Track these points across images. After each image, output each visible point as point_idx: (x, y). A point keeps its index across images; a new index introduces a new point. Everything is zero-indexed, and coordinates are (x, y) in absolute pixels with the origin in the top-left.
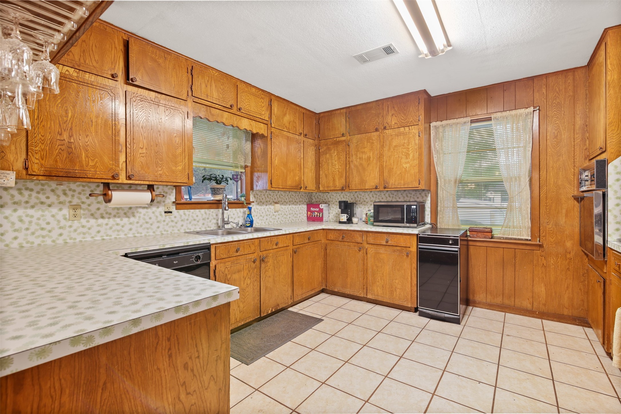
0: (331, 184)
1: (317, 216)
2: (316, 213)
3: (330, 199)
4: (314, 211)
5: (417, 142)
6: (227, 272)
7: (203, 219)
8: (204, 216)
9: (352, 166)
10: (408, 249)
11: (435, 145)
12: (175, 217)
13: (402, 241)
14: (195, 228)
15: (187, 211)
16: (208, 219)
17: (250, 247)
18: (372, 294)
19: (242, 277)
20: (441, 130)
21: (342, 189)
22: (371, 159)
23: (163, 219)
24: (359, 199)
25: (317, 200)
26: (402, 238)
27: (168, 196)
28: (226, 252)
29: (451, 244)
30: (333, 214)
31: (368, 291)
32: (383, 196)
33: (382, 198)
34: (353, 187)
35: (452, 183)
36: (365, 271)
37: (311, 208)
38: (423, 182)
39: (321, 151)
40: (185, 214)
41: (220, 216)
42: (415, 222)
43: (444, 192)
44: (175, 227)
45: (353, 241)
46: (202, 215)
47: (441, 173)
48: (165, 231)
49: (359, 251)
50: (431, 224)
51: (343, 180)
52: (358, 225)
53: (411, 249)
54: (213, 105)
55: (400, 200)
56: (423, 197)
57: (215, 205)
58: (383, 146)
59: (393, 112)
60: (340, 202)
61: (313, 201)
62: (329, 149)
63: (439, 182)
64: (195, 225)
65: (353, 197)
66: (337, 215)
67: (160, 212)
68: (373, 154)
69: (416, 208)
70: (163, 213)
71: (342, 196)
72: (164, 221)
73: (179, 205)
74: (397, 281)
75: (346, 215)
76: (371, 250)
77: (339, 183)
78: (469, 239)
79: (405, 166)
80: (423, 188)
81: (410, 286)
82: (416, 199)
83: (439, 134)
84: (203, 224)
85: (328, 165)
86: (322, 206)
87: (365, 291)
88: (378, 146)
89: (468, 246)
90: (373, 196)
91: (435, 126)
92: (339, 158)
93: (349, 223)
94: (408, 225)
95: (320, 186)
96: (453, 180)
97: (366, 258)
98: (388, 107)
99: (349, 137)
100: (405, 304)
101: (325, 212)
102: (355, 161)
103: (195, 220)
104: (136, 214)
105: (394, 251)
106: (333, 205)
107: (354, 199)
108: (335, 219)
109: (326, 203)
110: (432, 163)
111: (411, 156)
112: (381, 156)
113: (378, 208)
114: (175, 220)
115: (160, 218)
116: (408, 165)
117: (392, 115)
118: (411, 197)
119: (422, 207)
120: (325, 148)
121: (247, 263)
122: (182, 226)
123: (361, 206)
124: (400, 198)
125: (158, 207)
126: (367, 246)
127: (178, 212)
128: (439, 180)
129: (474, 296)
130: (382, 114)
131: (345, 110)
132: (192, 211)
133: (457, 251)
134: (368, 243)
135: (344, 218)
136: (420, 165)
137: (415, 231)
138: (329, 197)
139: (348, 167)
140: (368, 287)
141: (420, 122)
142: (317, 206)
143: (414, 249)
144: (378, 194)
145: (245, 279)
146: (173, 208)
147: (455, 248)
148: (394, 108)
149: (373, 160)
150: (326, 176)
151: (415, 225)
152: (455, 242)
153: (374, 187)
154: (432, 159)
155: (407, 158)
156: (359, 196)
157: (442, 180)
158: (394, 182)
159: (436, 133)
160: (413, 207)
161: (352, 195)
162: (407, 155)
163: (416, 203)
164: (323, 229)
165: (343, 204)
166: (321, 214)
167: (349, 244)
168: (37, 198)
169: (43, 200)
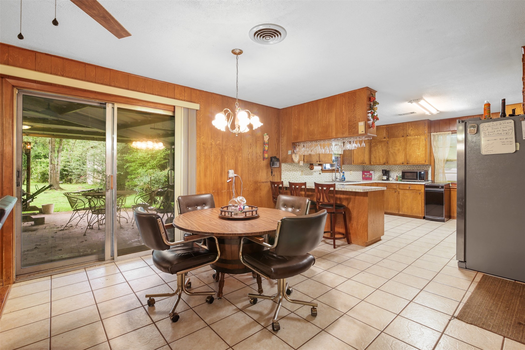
0: (378, 162)
1: (368, 177)
2: (368, 176)
3: (375, 169)
4: (367, 175)
5: (424, 143)
7: (329, 177)
8: (329, 175)
9: (390, 153)
10: (420, 191)
11: (433, 143)
13: (417, 188)
18: (402, 212)
20: (436, 136)
21: (384, 164)
22: (400, 150)
24: (392, 169)
25: (367, 169)
26: (417, 186)
29: (440, 188)
30: (377, 176)
31: (400, 210)
32: (406, 167)
33: (405, 168)
34: (390, 163)
35: (443, 161)
36: (398, 201)
37: (365, 173)
38: (427, 161)
39: (372, 145)
41: (334, 176)
42: (423, 179)
43: (438, 165)
45: (392, 188)
47: (437, 157)
49: (395, 192)
50: (431, 181)
51: (385, 160)
52: (392, 181)
53: (421, 191)
55: (415, 169)
56: (427, 168)
57: (332, 171)
58: (406, 144)
59: (412, 128)
60: (383, 170)
61: (365, 170)
62: (376, 144)
63: (436, 161)
65: (388, 168)
66: (379, 177)
68: (401, 147)
69: (424, 173)
71: (382, 167)
74: (414, 205)
75: (386, 176)
76: (401, 192)
77: (382, 161)
78: (451, 187)
79: (418, 154)
80: (427, 164)
81: (421, 207)
82: (424, 169)
83: (435, 139)
84: (329, 179)
85: (376, 152)
86: (371, 172)
87: (398, 211)
88: (404, 144)
89: (450, 191)
90: (400, 168)
91: (434, 135)
92: (382, 149)
93: (388, 180)
94: (419, 181)
95: (372, 162)
96: (443, 160)
97: (398, 196)
98: (409, 126)
99: (388, 139)
100: (419, 215)
101: (373, 175)
102: (391, 151)
105: (413, 192)
106: (377, 172)
107: (389, 168)
108: (378, 179)
109: (372, 171)
110: (432, 152)
111: (421, 149)
112: (405, 149)
113: (404, 173)
116: (419, 153)
117: (411, 130)
118: (421, 168)
119: (426, 173)
120: (374, 144)
123: (393, 172)
124: (415, 168)
126: (399, 190)
128: (435, 160)
129: (453, 214)
130: (406, 129)
131: (385, 126)
132: (326, 173)
133: (443, 191)
134: (399, 189)
135: (385, 178)
136: (426, 153)
137: (424, 183)
138: (374, 167)
139: (387, 153)
140: (400, 209)
141: (426, 134)
142: (368, 172)
143: (423, 191)
144: (403, 166)
147: (442, 190)
148: (412, 127)
149: (401, 151)
150: (375, 158)
151: (423, 181)
152: (442, 187)
153: (402, 163)
154: (432, 151)
155: (419, 150)
156: (392, 167)
157: (437, 160)
158: (412, 161)
159: (434, 138)
160: (422, 172)
161: (388, 166)
162: (419, 149)
163: (424, 171)
164: (376, 183)
165: (384, 171)
166: (371, 176)
167: (390, 189)
168: (296, 169)
169: (297, 169)
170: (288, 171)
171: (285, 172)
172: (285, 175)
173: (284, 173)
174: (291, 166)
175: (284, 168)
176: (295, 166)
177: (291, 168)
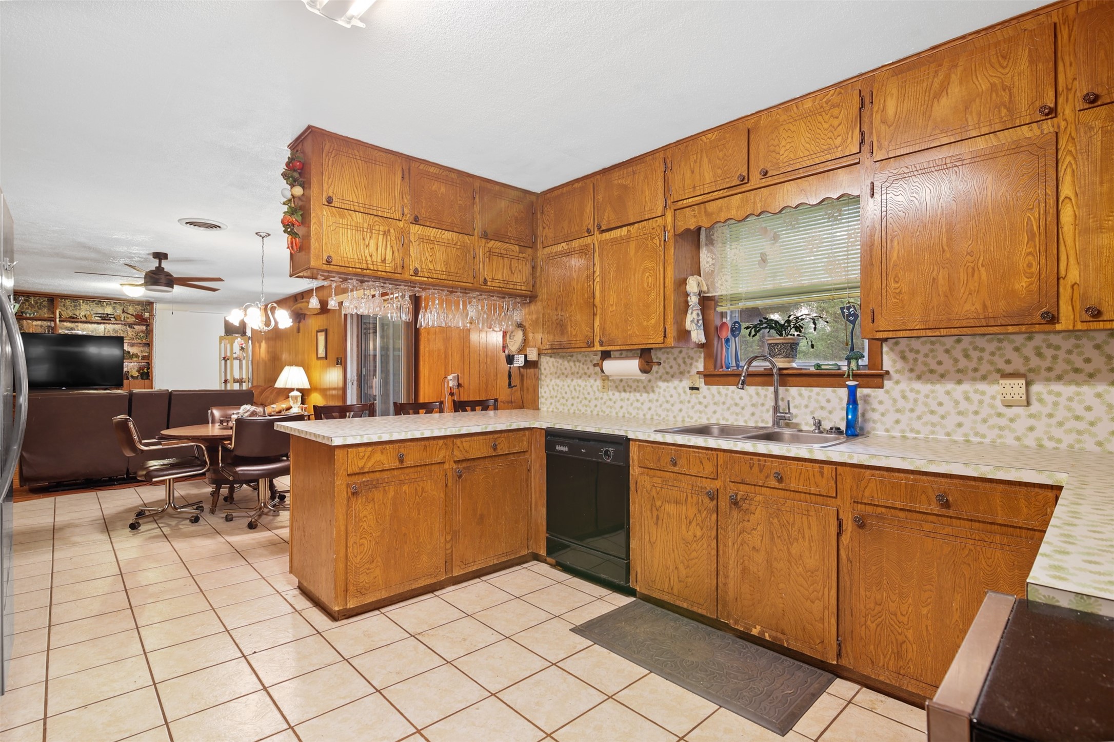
6: (654, 493)
7: (753, 405)
8: (755, 399)
12: (705, 397)
14: (736, 420)
15: (724, 388)
16: (763, 405)
17: (701, 462)
19: (684, 517)
23: (687, 398)
27: (695, 363)
28: (654, 458)
40: (719, 393)
44: (703, 414)
46: (751, 397)
48: (688, 417)
54: (709, 197)
64: (737, 414)
67: (684, 388)
70: (689, 391)
72: (689, 402)
73: (711, 377)
84: (753, 414)
103: (736, 405)
104: (655, 389)
114: (705, 402)
115: (683, 397)
121: (693, 492)
122: (715, 412)
125: (681, 381)
127: (709, 389)
145: (690, 523)
146: (700, 383)
168: (583, 369)
169: (586, 370)
170: (559, 377)
171: (551, 380)
172: (551, 387)
173: (548, 381)
174: (568, 362)
175: (548, 369)
176: (580, 361)
177: (569, 368)
